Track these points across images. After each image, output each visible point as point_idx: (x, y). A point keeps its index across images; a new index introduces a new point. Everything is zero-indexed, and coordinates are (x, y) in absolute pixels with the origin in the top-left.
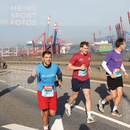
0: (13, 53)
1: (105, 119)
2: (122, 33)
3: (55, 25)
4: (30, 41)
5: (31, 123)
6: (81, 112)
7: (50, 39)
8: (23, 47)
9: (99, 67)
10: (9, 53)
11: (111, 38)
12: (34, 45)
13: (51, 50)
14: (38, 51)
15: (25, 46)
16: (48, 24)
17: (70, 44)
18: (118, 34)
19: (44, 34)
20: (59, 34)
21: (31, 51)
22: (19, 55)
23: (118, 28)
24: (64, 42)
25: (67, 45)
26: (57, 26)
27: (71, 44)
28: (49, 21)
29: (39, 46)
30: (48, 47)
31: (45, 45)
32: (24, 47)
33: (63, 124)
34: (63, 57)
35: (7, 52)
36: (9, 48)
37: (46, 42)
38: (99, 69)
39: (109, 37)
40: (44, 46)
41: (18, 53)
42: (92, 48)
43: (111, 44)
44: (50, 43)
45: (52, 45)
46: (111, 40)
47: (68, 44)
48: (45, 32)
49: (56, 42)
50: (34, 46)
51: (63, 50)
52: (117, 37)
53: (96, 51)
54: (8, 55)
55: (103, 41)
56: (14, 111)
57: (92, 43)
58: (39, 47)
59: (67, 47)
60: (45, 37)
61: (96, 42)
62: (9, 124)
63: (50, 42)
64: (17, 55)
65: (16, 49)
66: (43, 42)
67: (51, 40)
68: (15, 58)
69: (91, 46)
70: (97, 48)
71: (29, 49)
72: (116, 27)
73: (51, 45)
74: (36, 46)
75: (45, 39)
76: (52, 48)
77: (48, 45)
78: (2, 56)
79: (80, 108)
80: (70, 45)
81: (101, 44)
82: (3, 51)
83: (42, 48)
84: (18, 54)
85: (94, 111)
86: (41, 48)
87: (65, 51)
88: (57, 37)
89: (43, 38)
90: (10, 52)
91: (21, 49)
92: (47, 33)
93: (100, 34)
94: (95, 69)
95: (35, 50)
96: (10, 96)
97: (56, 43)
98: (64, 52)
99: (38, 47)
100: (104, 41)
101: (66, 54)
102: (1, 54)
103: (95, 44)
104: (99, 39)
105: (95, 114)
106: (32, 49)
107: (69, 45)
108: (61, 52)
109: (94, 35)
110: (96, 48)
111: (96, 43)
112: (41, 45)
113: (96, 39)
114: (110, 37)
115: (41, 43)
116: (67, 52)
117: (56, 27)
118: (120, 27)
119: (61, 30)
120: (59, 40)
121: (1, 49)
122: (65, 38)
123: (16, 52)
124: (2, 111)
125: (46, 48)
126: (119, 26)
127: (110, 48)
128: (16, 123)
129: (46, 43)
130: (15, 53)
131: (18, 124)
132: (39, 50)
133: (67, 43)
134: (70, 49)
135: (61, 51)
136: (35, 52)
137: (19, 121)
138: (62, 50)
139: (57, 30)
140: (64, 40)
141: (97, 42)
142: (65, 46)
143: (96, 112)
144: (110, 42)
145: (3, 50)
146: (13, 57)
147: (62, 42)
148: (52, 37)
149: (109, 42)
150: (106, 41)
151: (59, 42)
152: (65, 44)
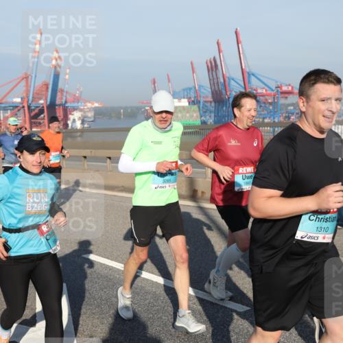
2: (222, 81)
3: (56, 55)
6: (118, 274)
7: (42, 91)
11: (196, 91)
13: (44, 119)
17: (93, 104)
18: (212, 82)
19: (26, 78)
20: (65, 79)
23: (213, 67)
24: (77, 100)
25: (86, 107)
27: (96, 105)
29: (11, 108)
30: (36, 111)
31: (29, 107)
34: (76, 137)
37: (31, 98)
39: (190, 89)
40: (26, 108)
43: (195, 107)
44: (42, 102)
45: (47, 107)
46: (195, 97)
47: (89, 105)
48: (29, 72)
49: (57, 98)
51: (74, 121)
52: (210, 90)
55: (176, 100)
58: (13, 111)
59: (85, 112)
60: (27, 85)
63: (40, 99)
66: (22, 99)
67: (44, 93)
69: (146, 110)
72: (208, 66)
73: (43, 107)
74: (5, 109)
75: (28, 91)
76: (46, 113)
77: (37, 107)
79: (114, 266)
80: (93, 106)
83: (21, 113)
86: (16, 114)
87: (80, 122)
89: (24, 88)
92: (34, 76)
93: (169, 81)
95: (2, 119)
97: (58, 102)
98: (78, 125)
99: (9, 111)
100: (180, 99)
101: (82, 131)
105: (152, 279)
107: (91, 108)
108: (70, 125)
109: (154, 83)
112: (17, 107)
114: (193, 91)
115: (19, 100)
116: (86, 126)
117: (56, 60)
118: (216, 66)
119: (69, 68)
120: (65, 94)
122: (81, 90)
125: (30, 113)
126: (213, 64)
127: (193, 116)
129: (30, 102)
133: (85, 101)
134: (95, 117)
135: (70, 123)
136: (0, 123)
138: (72, 119)
139: (60, 67)
140: (77, 95)
142: (81, 110)
144: (193, 101)
147: (73, 99)
149: (192, 103)
150: (183, 100)
151: (64, 98)
152: (81, 105)
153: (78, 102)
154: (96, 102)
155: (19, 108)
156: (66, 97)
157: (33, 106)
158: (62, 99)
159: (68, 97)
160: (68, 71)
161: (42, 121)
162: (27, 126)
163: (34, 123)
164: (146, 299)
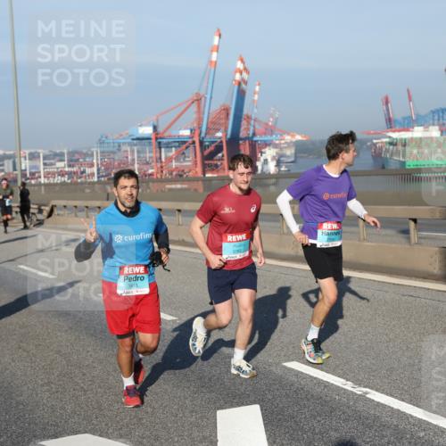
0: (82, 169)
1: (429, 423)
3: (240, 65)
4: (146, 125)
5: (148, 433)
7: (220, 119)
8: (119, 150)
9: (404, 227)
10: (67, 169)
12: (158, 141)
13: (222, 160)
14: (174, 164)
15: (124, 143)
16: (211, 62)
17: (293, 136)
19: (198, 100)
20: (254, 101)
21: (147, 163)
22: (103, 176)
24: (270, 130)
25: (283, 142)
26: (245, 69)
27: (299, 137)
28: (217, 51)
29: (177, 144)
30: (212, 148)
31: (201, 143)
32: (124, 148)
33: (268, 440)
34: (268, 185)
35: (60, 165)
36: (65, 151)
37: (204, 129)
38: (406, 232)
40: (197, 144)
41: (98, 170)
42: (378, 155)
44: (219, 134)
45: (227, 142)
47: (288, 138)
48: (202, 92)
49: (242, 129)
50: (160, 143)
51: (266, 161)
53: (392, 166)
54: (63, 175)
55: (421, 128)
56: (85, 387)
57: (380, 135)
58: (179, 149)
59: (281, 149)
60: (200, 112)
61: (394, 131)
62: (69, 435)
63: (218, 130)
64: (96, 179)
65: (92, 155)
66: (191, 131)
67: (223, 121)
68: (88, 191)
69: (375, 145)
70: (398, 153)
71: (142, 155)
73: (221, 142)
74: (168, 146)
75: (200, 120)
76: (225, 152)
77: (213, 142)
78: (43, 180)
80: (294, 140)
81: (412, 138)
82: (45, 164)
83: (190, 152)
84: (98, 173)
85: (387, 394)
86: (184, 153)
87: (274, 163)
88: (246, 111)
89: (195, 116)
90: (70, 166)
91: (112, 156)
92: (208, 96)
93: (410, 99)
94: (389, 232)
95: (163, 160)
96: (71, 328)
97: (242, 134)
98: (272, 168)
99: (174, 149)
102: (37, 175)
103: (390, 137)
104: (404, 119)
106: (152, 155)
107: (291, 142)
108: (260, 168)
109: (387, 102)
110: (392, 155)
111: (395, 135)
112: (185, 142)
113: (395, 121)
115: (187, 133)
116: (283, 169)
117: (241, 73)
119: (259, 85)
120: (252, 122)
121: (39, 157)
122: (276, 116)
123: (92, 165)
124: (42, 386)
125: (202, 152)
128: (93, 432)
129: (203, 135)
130: (88, 171)
131: (100, 436)
132: (177, 159)
133: (283, 132)
134: (296, 157)
135: (259, 164)
136: (162, 167)
137: (103, 424)
138: (262, 159)
139: (246, 83)
140: (270, 124)
141: (399, 131)
142: (276, 146)
143: (396, 397)
145: (45, 158)
146: (82, 183)
147: (264, 130)
148: (227, 110)
150: (431, 128)
151: (252, 128)
152: (275, 139)
153: (272, 135)
154: (299, 134)
155: (187, 144)
156: (254, 127)
157: (207, 140)
158: (248, 129)
159: (257, 127)
160: (257, 88)
161: (219, 163)
162: (199, 169)
163: (209, 165)
164: (383, 436)
